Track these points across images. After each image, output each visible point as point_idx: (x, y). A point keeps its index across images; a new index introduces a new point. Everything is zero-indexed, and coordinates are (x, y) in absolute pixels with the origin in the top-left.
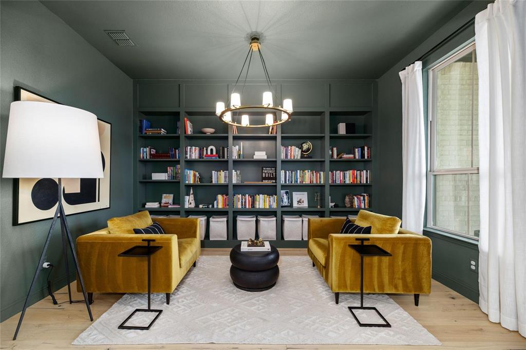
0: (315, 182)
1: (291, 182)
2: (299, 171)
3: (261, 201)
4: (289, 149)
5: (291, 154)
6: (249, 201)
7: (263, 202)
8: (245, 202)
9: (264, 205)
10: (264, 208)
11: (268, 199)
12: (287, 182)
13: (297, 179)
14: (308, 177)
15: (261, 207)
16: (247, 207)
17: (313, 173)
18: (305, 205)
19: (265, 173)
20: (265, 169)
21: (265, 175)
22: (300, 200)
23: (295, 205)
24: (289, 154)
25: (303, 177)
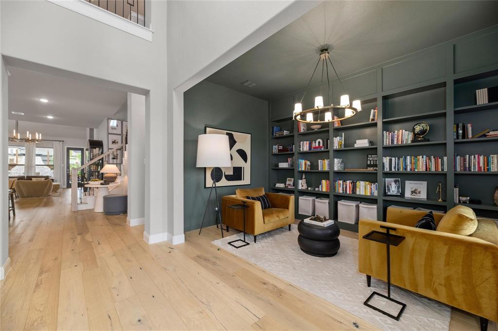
0: (433, 169)
1: (398, 170)
2: (408, 157)
3: (362, 188)
4: (396, 133)
5: (397, 139)
6: (350, 187)
7: (364, 188)
8: (346, 188)
9: (365, 192)
10: (365, 195)
11: (369, 186)
12: (393, 170)
13: (406, 166)
14: (422, 164)
15: (361, 194)
16: (348, 192)
17: (430, 159)
18: (423, 196)
19: (370, 161)
20: (370, 156)
21: (370, 162)
22: (416, 190)
23: (408, 195)
24: (396, 139)
25: (415, 164)
